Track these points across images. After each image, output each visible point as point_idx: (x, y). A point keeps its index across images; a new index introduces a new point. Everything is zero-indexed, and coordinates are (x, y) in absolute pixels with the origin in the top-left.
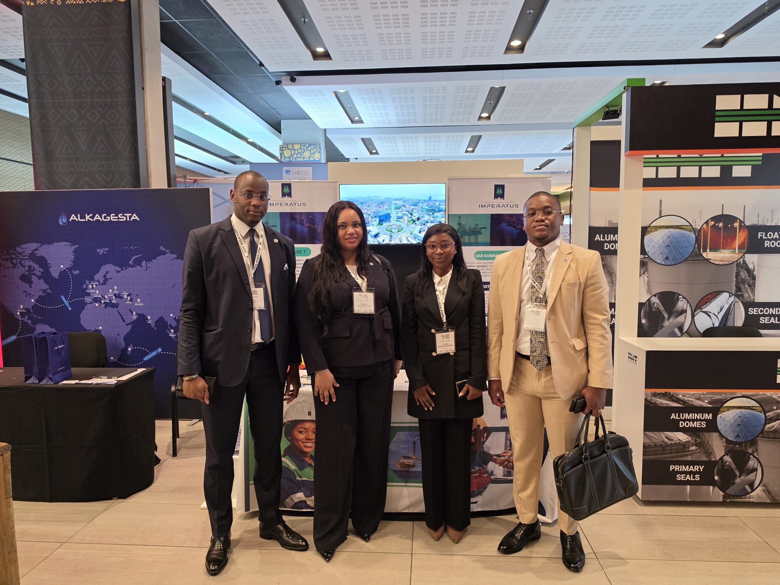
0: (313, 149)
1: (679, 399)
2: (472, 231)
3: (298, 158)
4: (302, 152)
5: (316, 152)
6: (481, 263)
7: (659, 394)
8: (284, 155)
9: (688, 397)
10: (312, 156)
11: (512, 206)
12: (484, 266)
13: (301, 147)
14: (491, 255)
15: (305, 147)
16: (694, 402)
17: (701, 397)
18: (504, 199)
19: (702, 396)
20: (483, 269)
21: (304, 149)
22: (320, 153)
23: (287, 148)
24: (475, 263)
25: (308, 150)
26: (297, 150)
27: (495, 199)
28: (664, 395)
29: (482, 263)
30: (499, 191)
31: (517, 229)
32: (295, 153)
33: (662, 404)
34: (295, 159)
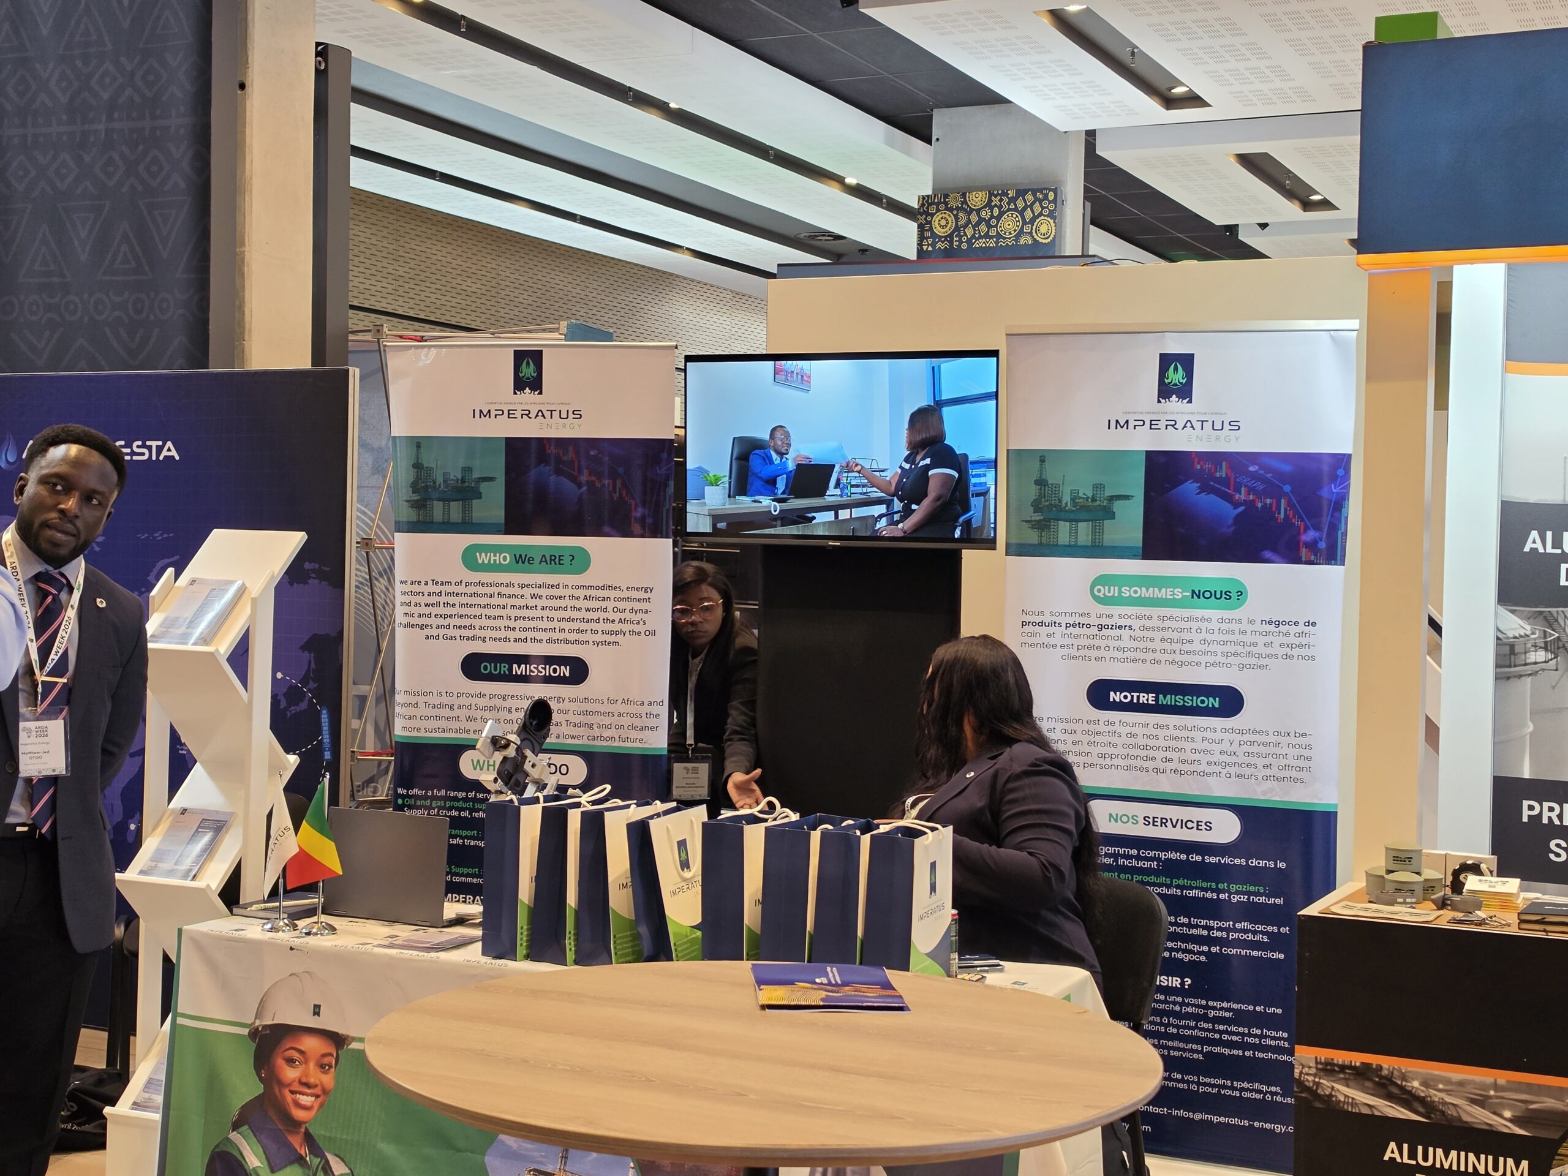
0: (1033, 203)
1: (1409, 1093)
2: (1084, 508)
3: (980, 237)
4: (992, 217)
5: (1041, 214)
6: (1110, 616)
7: (1343, 1068)
8: (931, 229)
9: (1440, 1091)
10: (1027, 229)
11: (1218, 426)
12: (1120, 627)
13: (990, 201)
14: (1144, 589)
15: (1005, 198)
16: (1464, 1111)
17: (1490, 1097)
18: (1190, 402)
19: (1492, 1093)
20: (1119, 638)
21: (1000, 207)
22: (1054, 218)
23: (942, 207)
24: (1093, 615)
25: (1016, 209)
26: (978, 211)
27: (1159, 402)
28: (1361, 1075)
29: (1116, 616)
30: (1176, 376)
31: (1236, 505)
32: (969, 222)
33: (1354, 1104)
34: (969, 241)
